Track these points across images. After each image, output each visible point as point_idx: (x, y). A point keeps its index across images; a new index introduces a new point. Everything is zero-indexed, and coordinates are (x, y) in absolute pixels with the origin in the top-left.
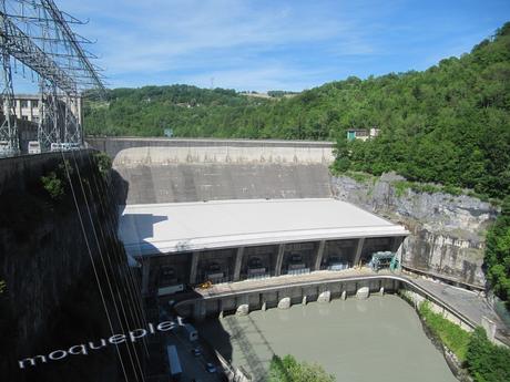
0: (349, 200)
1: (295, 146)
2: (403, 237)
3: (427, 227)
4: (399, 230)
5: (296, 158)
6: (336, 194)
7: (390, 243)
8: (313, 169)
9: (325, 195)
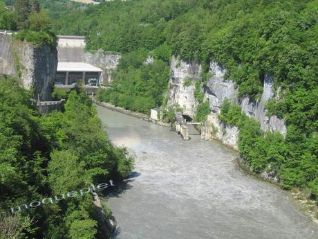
0: (90, 63)
1: (67, 38)
2: (101, 72)
3: (107, 68)
4: (98, 70)
5: (67, 45)
6: (85, 61)
7: (96, 74)
8: (76, 50)
9: (80, 61)
